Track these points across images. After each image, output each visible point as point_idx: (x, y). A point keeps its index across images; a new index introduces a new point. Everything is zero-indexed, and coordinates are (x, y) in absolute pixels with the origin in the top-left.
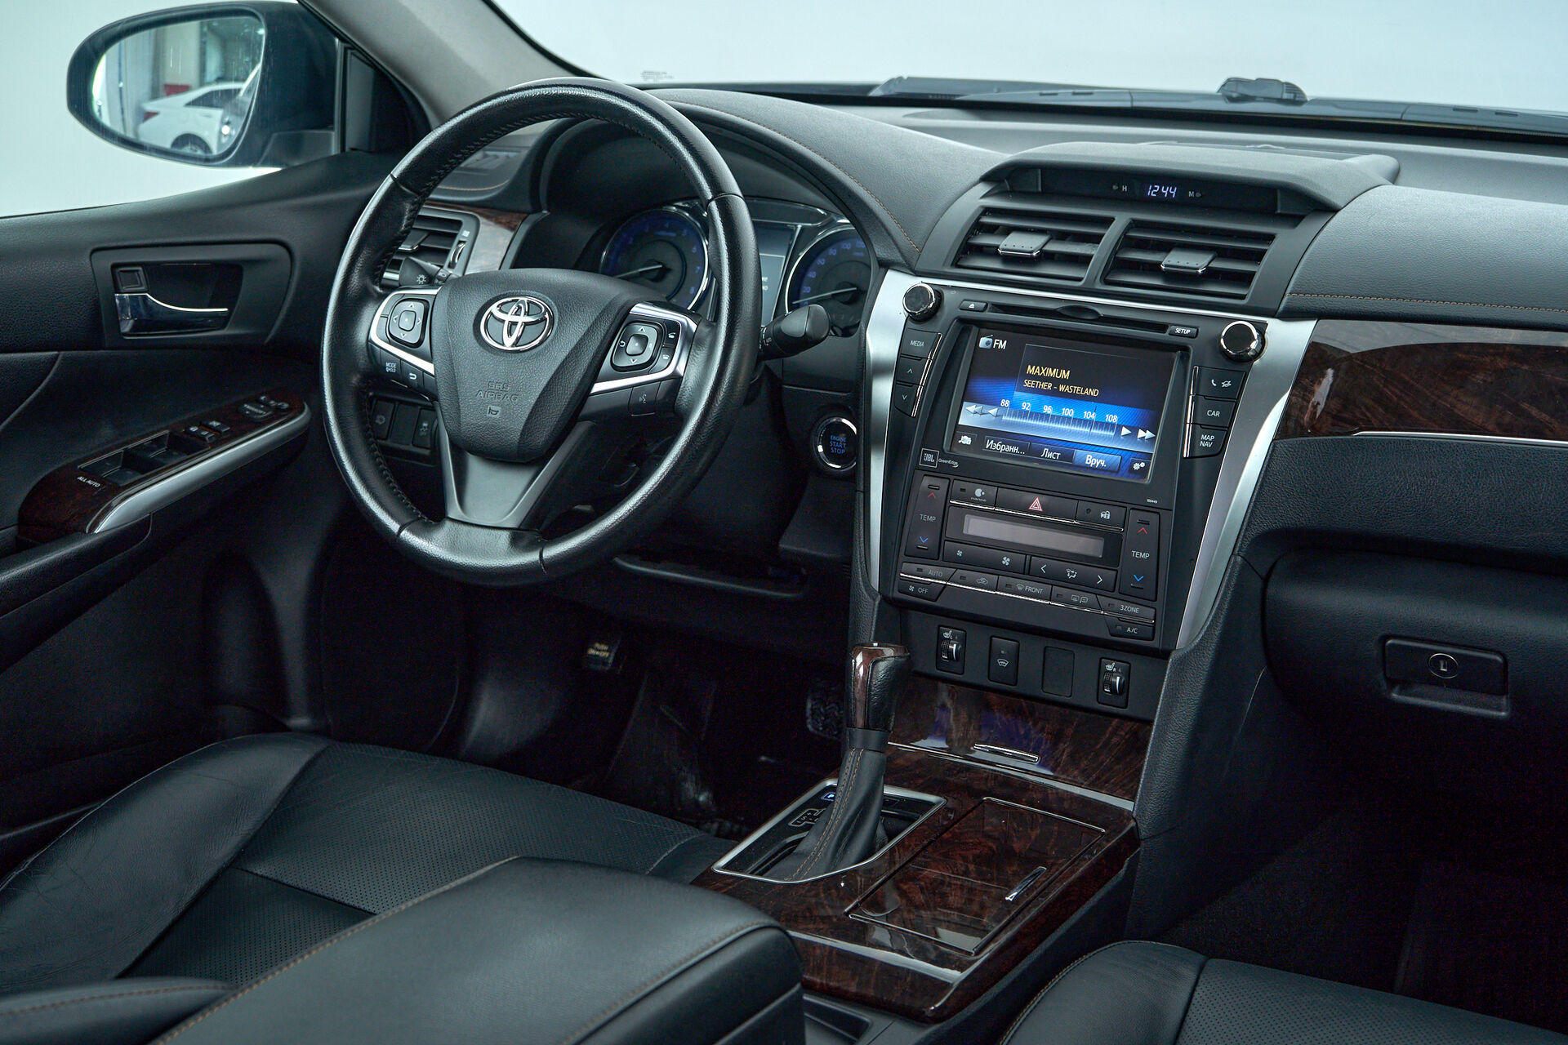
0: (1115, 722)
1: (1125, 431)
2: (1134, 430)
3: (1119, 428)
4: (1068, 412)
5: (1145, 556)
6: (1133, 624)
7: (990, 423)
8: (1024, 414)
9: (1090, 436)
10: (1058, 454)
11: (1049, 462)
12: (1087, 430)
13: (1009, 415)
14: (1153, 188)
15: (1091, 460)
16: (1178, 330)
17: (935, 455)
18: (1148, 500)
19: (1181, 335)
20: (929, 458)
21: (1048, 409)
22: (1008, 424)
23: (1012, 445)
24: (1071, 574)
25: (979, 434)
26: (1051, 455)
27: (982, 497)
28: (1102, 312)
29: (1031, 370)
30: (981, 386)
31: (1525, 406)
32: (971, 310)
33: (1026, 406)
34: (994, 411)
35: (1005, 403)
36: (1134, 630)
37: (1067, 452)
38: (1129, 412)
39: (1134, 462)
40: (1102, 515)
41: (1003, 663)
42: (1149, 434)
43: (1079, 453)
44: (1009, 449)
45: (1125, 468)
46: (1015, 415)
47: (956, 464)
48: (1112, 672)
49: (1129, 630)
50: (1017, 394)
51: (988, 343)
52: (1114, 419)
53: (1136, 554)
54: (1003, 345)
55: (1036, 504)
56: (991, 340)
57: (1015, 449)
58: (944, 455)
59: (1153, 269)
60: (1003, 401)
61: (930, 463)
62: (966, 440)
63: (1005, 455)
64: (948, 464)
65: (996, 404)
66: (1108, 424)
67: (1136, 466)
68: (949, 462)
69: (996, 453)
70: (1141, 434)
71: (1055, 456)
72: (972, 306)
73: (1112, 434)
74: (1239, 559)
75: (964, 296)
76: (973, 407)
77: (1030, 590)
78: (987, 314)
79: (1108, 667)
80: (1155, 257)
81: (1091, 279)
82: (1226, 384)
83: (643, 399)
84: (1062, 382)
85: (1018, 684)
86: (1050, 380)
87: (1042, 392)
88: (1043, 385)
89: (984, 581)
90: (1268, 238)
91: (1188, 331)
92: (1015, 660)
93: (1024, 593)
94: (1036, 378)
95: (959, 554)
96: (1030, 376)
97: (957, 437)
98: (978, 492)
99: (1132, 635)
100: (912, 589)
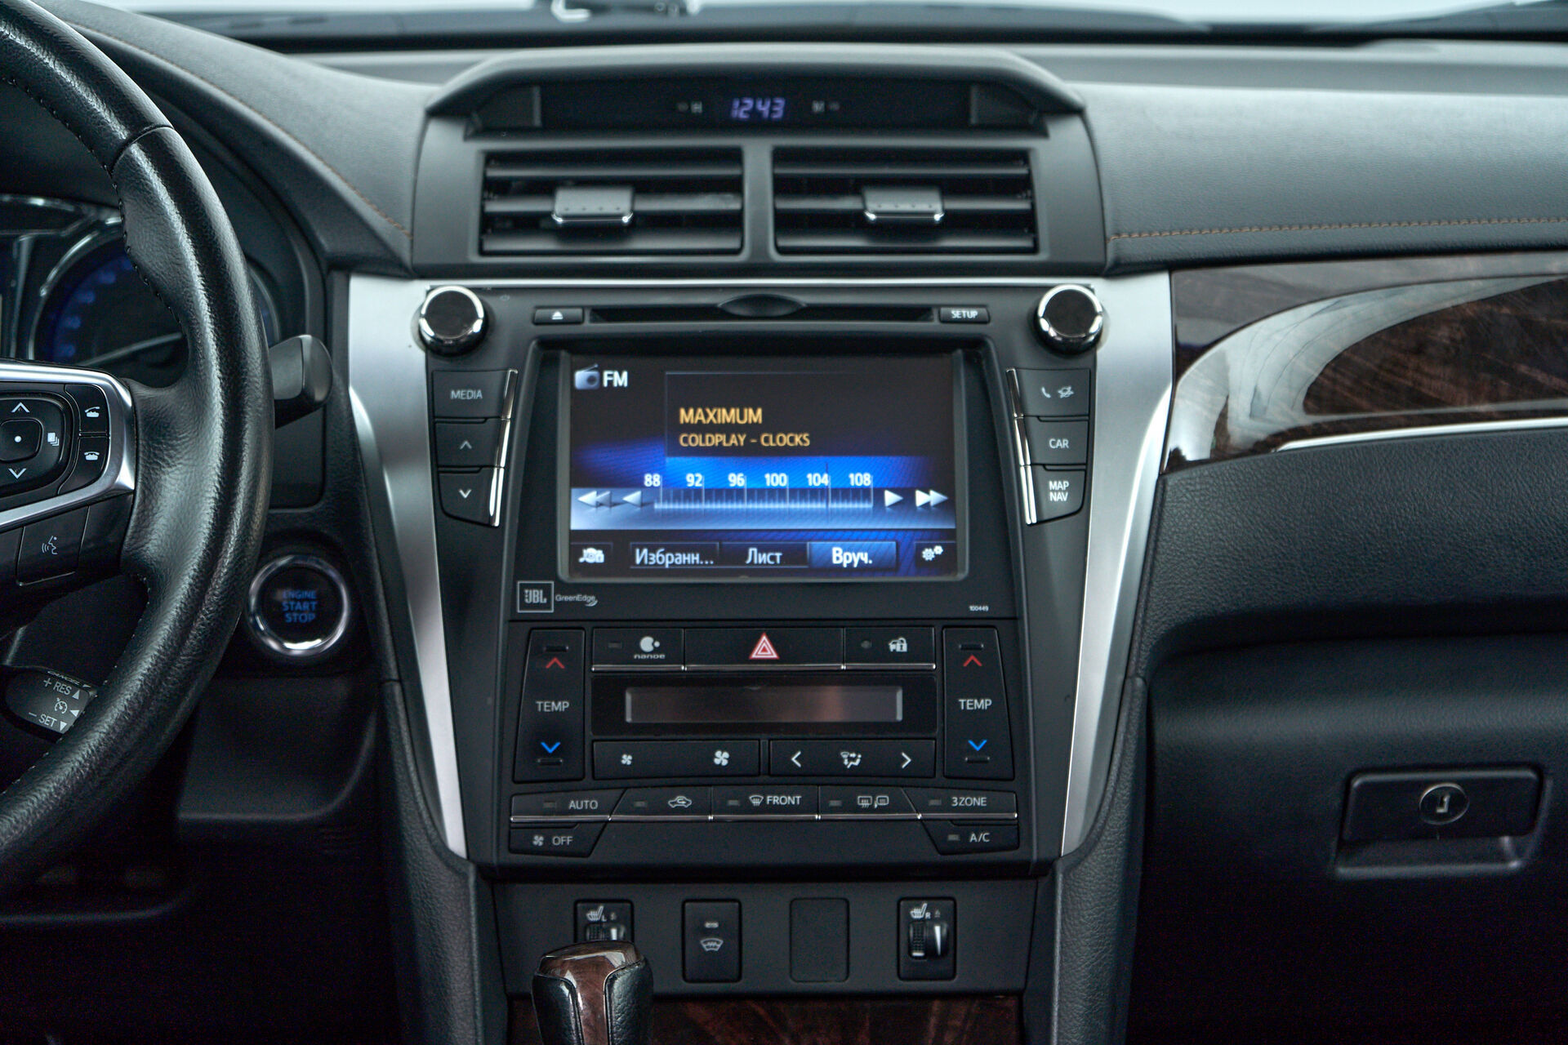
0: (936, 1006)
1: (890, 498)
2: (908, 496)
3: (878, 493)
4: (777, 479)
5: (984, 704)
6: (978, 825)
7: (632, 518)
8: (695, 495)
9: (829, 515)
10: (778, 555)
11: (763, 570)
12: (819, 506)
13: (667, 499)
14: (742, 104)
15: (841, 556)
16: (956, 314)
17: (547, 592)
18: (972, 608)
19: (964, 321)
20: (535, 596)
21: (737, 480)
22: (667, 515)
23: (686, 550)
24: (850, 759)
25: (616, 542)
26: (764, 558)
27: (656, 651)
28: (805, 300)
30: (603, 458)
31: (1523, 369)
32: (558, 323)
33: (694, 480)
34: (633, 497)
35: (652, 480)
36: (983, 836)
37: (793, 547)
38: (894, 464)
39: (921, 548)
40: (892, 647)
41: (713, 945)
42: (934, 497)
43: (815, 546)
44: (681, 559)
45: (907, 561)
46: (677, 499)
47: (592, 601)
48: (923, 920)
49: (973, 837)
50: (670, 461)
51: (591, 380)
52: (865, 480)
53: (968, 704)
54: (621, 379)
55: (764, 649)
56: (595, 373)
57: (694, 558)
58: (563, 588)
59: (853, 222)
60: (647, 478)
61: (538, 605)
63: (675, 570)
64: (575, 602)
65: (637, 484)
66: (856, 489)
67: (928, 554)
68: (578, 598)
69: (658, 570)
70: (921, 498)
71: (773, 558)
72: (557, 315)
73: (868, 506)
74: (1139, 682)
75: (526, 305)
76: (591, 497)
77: (776, 800)
78: (590, 327)
79: (917, 913)
80: (848, 204)
81: (759, 248)
82: (1066, 392)
83: (49, 546)
84: (752, 430)
85: (739, 978)
86: (728, 429)
87: (718, 451)
88: (717, 439)
89: (681, 801)
90: (1022, 156)
91: (973, 314)
92: (735, 933)
93: (765, 808)
94: (700, 428)
95: (627, 759)
96: (690, 428)
97: (576, 552)
98: (647, 644)
99: (980, 848)
100: (538, 840)
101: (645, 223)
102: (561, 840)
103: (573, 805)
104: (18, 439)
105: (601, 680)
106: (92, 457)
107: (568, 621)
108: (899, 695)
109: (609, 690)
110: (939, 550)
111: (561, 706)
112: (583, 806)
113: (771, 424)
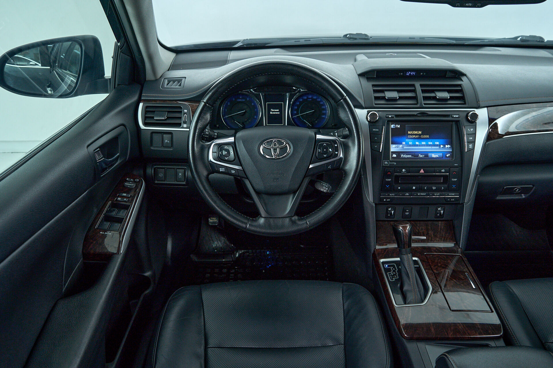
0: (440, 222)
1: (442, 146)
2: (444, 146)
3: (440, 145)
4: (424, 143)
5: (456, 180)
7: (401, 149)
8: (411, 146)
9: (432, 149)
10: (424, 155)
11: (421, 158)
12: (430, 147)
13: (406, 146)
14: (408, 73)
15: (434, 156)
16: (455, 116)
17: (388, 162)
18: (455, 165)
19: (456, 118)
20: (386, 163)
21: (417, 143)
22: (406, 149)
23: (409, 155)
24: (434, 188)
25: (398, 153)
26: (421, 156)
27: (405, 171)
28: (429, 113)
29: (409, 133)
30: (397, 139)
32: (390, 118)
33: (410, 143)
34: (401, 146)
35: (404, 143)
36: (453, 200)
37: (426, 155)
38: (442, 141)
39: (446, 155)
40: (442, 171)
41: (407, 213)
42: (449, 146)
43: (430, 154)
44: (408, 156)
45: (444, 156)
46: (408, 146)
47: (395, 164)
48: (440, 210)
49: (452, 200)
50: (407, 140)
51: (394, 126)
52: (438, 143)
53: (453, 180)
54: (399, 126)
55: (422, 171)
56: (395, 125)
57: (410, 156)
58: (391, 161)
60: (403, 143)
61: (387, 164)
62: (394, 156)
63: (407, 158)
64: (392, 164)
65: (401, 144)
66: (436, 145)
67: (447, 156)
68: (393, 163)
69: (405, 158)
70: (447, 146)
71: (423, 156)
72: (390, 116)
73: (438, 147)
75: (385, 114)
76: (394, 146)
77: (422, 194)
78: (395, 118)
79: (439, 209)
80: (433, 95)
81: (421, 104)
82: (472, 130)
83: (330, 167)
84: (420, 135)
85: (411, 218)
86: (416, 135)
87: (414, 138)
88: (414, 136)
89: (407, 194)
90: (460, 85)
91: (457, 116)
92: (411, 212)
93: (420, 195)
94: (411, 135)
95: (399, 188)
96: (410, 134)
97: (392, 155)
98: (404, 170)
99: (453, 201)
100: (385, 200)
101: (401, 98)
102: (388, 200)
103: (390, 195)
104: (325, 150)
105: (396, 176)
106: (337, 153)
107: (391, 166)
108: (442, 178)
109: (397, 177)
110: (449, 155)
111: (390, 180)
112: (392, 195)
113: (423, 134)
